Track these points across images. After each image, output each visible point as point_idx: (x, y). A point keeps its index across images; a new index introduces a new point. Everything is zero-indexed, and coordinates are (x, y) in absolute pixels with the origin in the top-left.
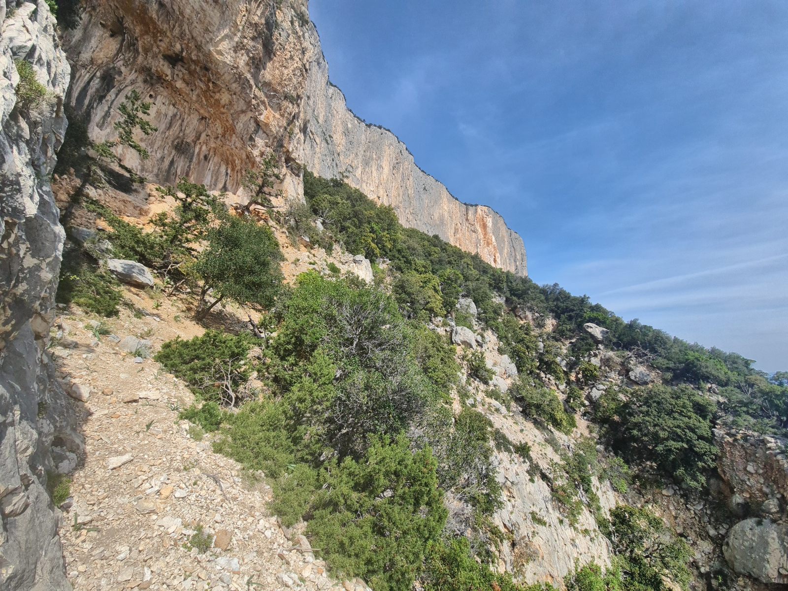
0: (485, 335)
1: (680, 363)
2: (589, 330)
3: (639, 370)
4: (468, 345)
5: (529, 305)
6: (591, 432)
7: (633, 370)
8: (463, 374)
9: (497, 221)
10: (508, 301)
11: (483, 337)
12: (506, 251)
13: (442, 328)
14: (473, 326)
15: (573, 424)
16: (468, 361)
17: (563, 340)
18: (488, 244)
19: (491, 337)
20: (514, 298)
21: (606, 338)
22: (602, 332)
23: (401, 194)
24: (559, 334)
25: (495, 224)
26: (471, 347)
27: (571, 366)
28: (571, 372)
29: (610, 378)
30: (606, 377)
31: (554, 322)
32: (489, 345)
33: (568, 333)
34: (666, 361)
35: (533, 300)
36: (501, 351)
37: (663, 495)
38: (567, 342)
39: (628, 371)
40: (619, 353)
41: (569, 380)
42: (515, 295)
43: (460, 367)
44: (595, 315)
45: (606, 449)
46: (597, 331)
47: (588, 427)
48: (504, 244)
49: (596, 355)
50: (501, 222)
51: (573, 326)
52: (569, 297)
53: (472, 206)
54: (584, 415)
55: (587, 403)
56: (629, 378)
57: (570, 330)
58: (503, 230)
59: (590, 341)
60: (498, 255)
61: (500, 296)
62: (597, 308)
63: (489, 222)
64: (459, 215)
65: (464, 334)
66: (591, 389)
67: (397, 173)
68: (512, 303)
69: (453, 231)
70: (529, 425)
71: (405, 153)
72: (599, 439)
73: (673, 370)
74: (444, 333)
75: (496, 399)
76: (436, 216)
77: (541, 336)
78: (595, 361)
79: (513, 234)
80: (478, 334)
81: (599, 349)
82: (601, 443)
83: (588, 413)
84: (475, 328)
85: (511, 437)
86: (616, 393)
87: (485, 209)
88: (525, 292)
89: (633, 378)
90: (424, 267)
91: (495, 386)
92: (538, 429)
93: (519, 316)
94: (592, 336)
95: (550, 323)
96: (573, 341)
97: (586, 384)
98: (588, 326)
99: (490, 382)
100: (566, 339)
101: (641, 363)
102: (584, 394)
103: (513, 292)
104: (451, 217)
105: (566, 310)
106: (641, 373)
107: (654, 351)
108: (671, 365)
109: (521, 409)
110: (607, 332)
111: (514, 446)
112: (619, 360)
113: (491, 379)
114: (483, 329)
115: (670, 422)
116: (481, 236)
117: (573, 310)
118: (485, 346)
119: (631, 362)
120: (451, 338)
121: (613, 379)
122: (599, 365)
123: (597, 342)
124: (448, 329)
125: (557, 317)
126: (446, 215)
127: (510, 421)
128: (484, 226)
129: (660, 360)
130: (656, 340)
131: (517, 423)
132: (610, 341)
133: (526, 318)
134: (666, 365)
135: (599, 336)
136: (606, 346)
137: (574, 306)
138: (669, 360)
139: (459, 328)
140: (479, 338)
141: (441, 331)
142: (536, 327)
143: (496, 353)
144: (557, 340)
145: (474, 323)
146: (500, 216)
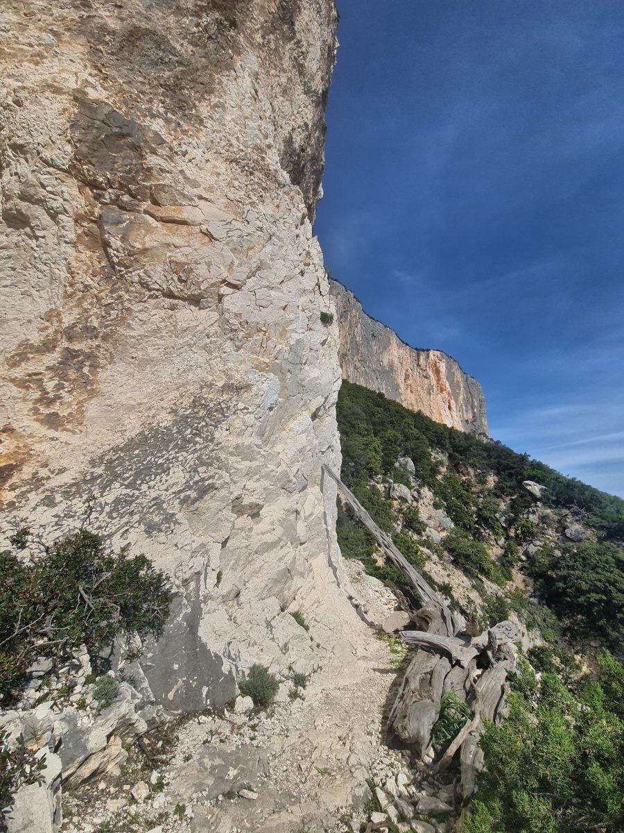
0: (422, 491)
1: (614, 521)
2: (528, 488)
3: (574, 528)
4: (404, 500)
5: (471, 461)
6: (526, 586)
7: (568, 528)
8: (398, 525)
9: (451, 366)
10: (450, 457)
11: (419, 493)
12: (461, 397)
13: (382, 485)
14: (410, 482)
15: (509, 578)
16: (403, 513)
17: (503, 496)
18: (442, 390)
19: (427, 493)
20: (457, 454)
21: (544, 496)
22: (541, 490)
23: (349, 341)
24: (499, 492)
25: (449, 368)
26: (407, 501)
27: (510, 522)
28: (510, 528)
29: (547, 534)
30: (543, 534)
31: (496, 478)
32: (425, 500)
33: (508, 490)
34: (599, 520)
35: (475, 456)
36: (436, 506)
37: (592, 647)
38: (507, 499)
39: (565, 528)
40: (557, 511)
41: (508, 535)
42: (458, 452)
43: (395, 519)
44: (534, 472)
45: (539, 603)
46: (535, 488)
47: (524, 581)
48: (460, 390)
49: (534, 513)
50: (455, 367)
51: (514, 483)
52: (511, 455)
53: (423, 351)
54: (521, 569)
55: (524, 558)
56: (564, 535)
57: (510, 487)
58: (458, 376)
59: (529, 498)
60: (453, 402)
61: (442, 452)
62: (538, 466)
63: (443, 367)
64: (409, 361)
65: (401, 490)
66: (529, 544)
67: (345, 321)
68: (454, 459)
69: (403, 377)
70: (459, 573)
71: (353, 301)
72: (534, 592)
73: (607, 528)
74: (383, 489)
75: (428, 548)
76: (385, 362)
77: (481, 492)
78: (533, 518)
79: (470, 379)
80: (415, 490)
81: (538, 506)
82: (535, 597)
83: (525, 567)
84: (413, 484)
85: (437, 579)
86: (552, 549)
87: (438, 353)
88: (467, 449)
89: (568, 535)
90: (366, 430)
91: (428, 537)
92: (467, 576)
93: (462, 472)
94: (531, 494)
95: (492, 480)
96: (513, 498)
97: (525, 540)
98: (527, 484)
99: (423, 533)
100: (507, 495)
101: (577, 521)
102: (521, 550)
103: (456, 448)
104: (402, 364)
105: (506, 468)
106: (576, 530)
107: (589, 509)
108: (605, 523)
109: (452, 558)
110: (546, 490)
111: (438, 586)
112: (556, 518)
113: (425, 531)
114: (419, 486)
115: (592, 575)
116: (434, 382)
117: (513, 468)
118: (421, 502)
119: (568, 520)
120: (389, 494)
121: (551, 536)
122: (537, 522)
123: (535, 499)
124: (387, 485)
125: (497, 474)
126: (396, 361)
127: (440, 567)
128: (437, 372)
129: (594, 518)
130: (591, 499)
131: (445, 570)
132: (549, 499)
133: (468, 474)
134: (600, 524)
135: (538, 494)
136: (544, 504)
137: (515, 463)
138: (602, 519)
139: (396, 485)
140: (416, 494)
141: (381, 487)
142: (478, 483)
143: (431, 508)
144: (498, 497)
145: (411, 479)
146: (455, 361)
